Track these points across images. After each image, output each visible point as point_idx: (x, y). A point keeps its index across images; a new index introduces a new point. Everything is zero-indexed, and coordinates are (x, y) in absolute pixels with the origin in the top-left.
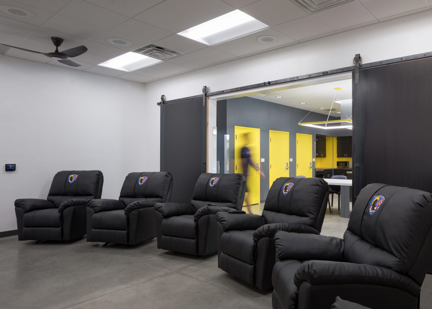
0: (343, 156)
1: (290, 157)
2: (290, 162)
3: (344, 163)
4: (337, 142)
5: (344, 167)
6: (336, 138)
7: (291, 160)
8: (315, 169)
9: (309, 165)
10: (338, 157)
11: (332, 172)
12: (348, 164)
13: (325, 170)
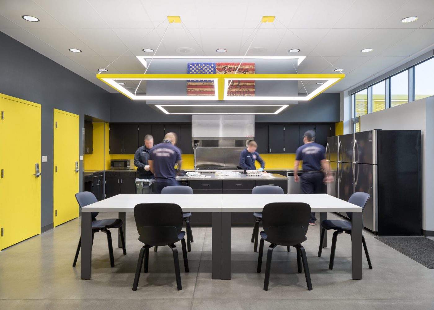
0: (119, 153)
1: (43, 154)
2: (42, 163)
3: (123, 163)
4: (110, 131)
5: (123, 168)
6: (109, 124)
7: (45, 158)
8: (84, 173)
9: (73, 167)
10: (111, 153)
11: (103, 177)
12: (128, 163)
13: (95, 174)
